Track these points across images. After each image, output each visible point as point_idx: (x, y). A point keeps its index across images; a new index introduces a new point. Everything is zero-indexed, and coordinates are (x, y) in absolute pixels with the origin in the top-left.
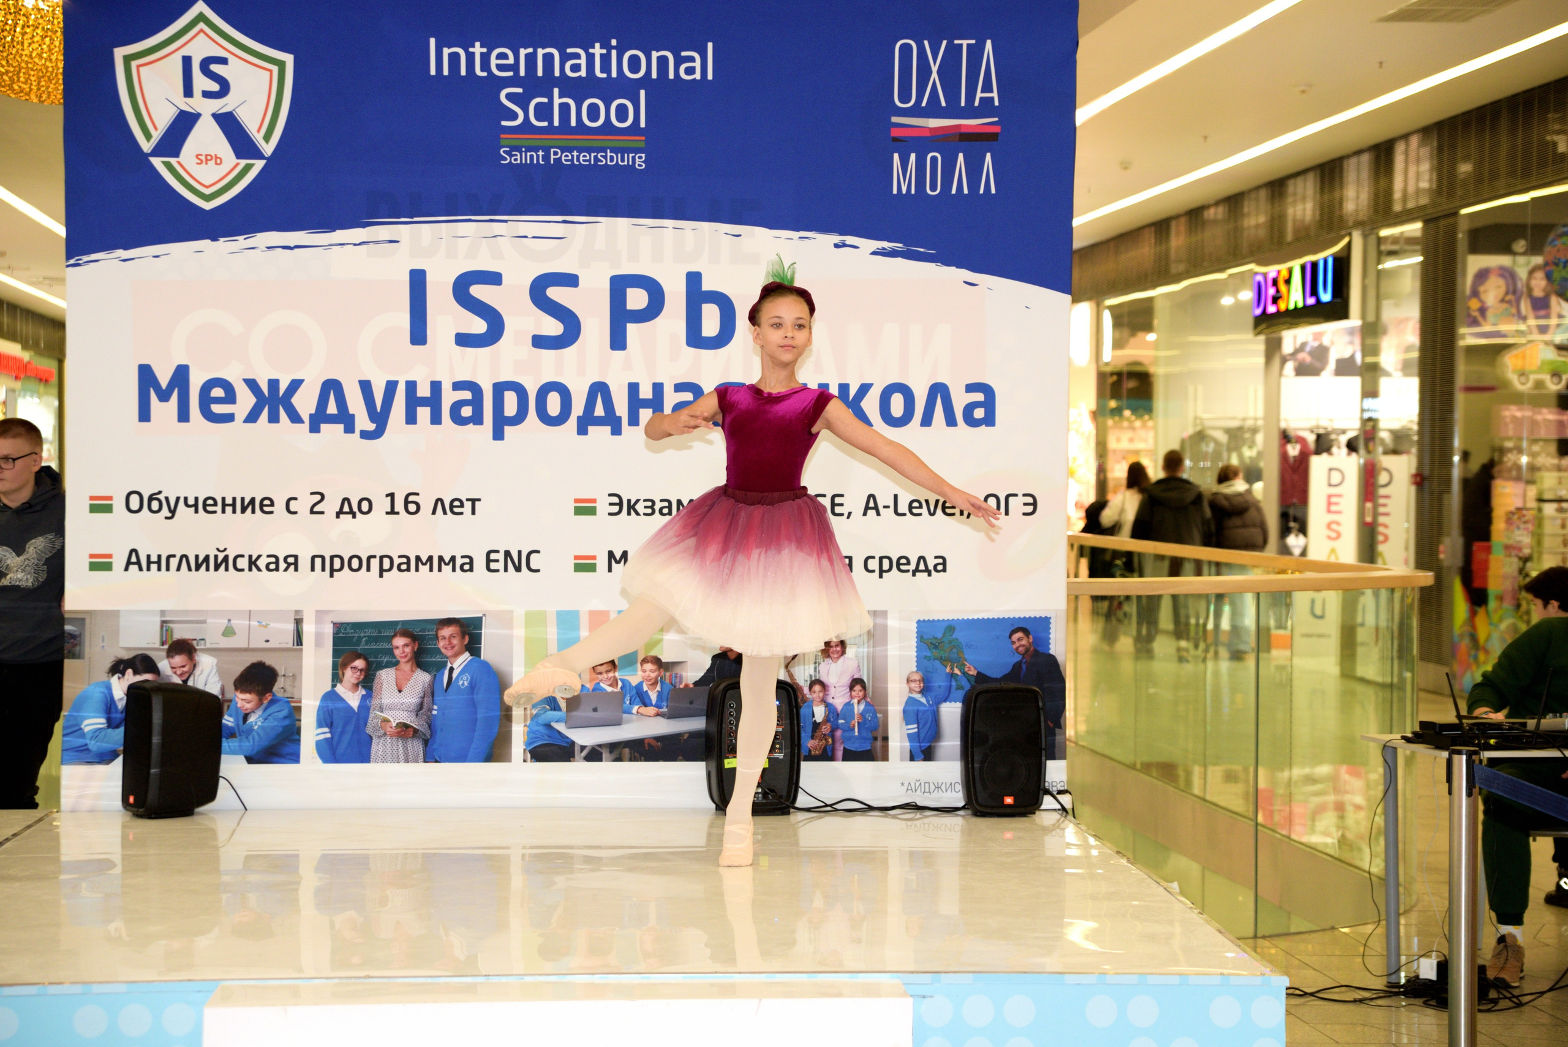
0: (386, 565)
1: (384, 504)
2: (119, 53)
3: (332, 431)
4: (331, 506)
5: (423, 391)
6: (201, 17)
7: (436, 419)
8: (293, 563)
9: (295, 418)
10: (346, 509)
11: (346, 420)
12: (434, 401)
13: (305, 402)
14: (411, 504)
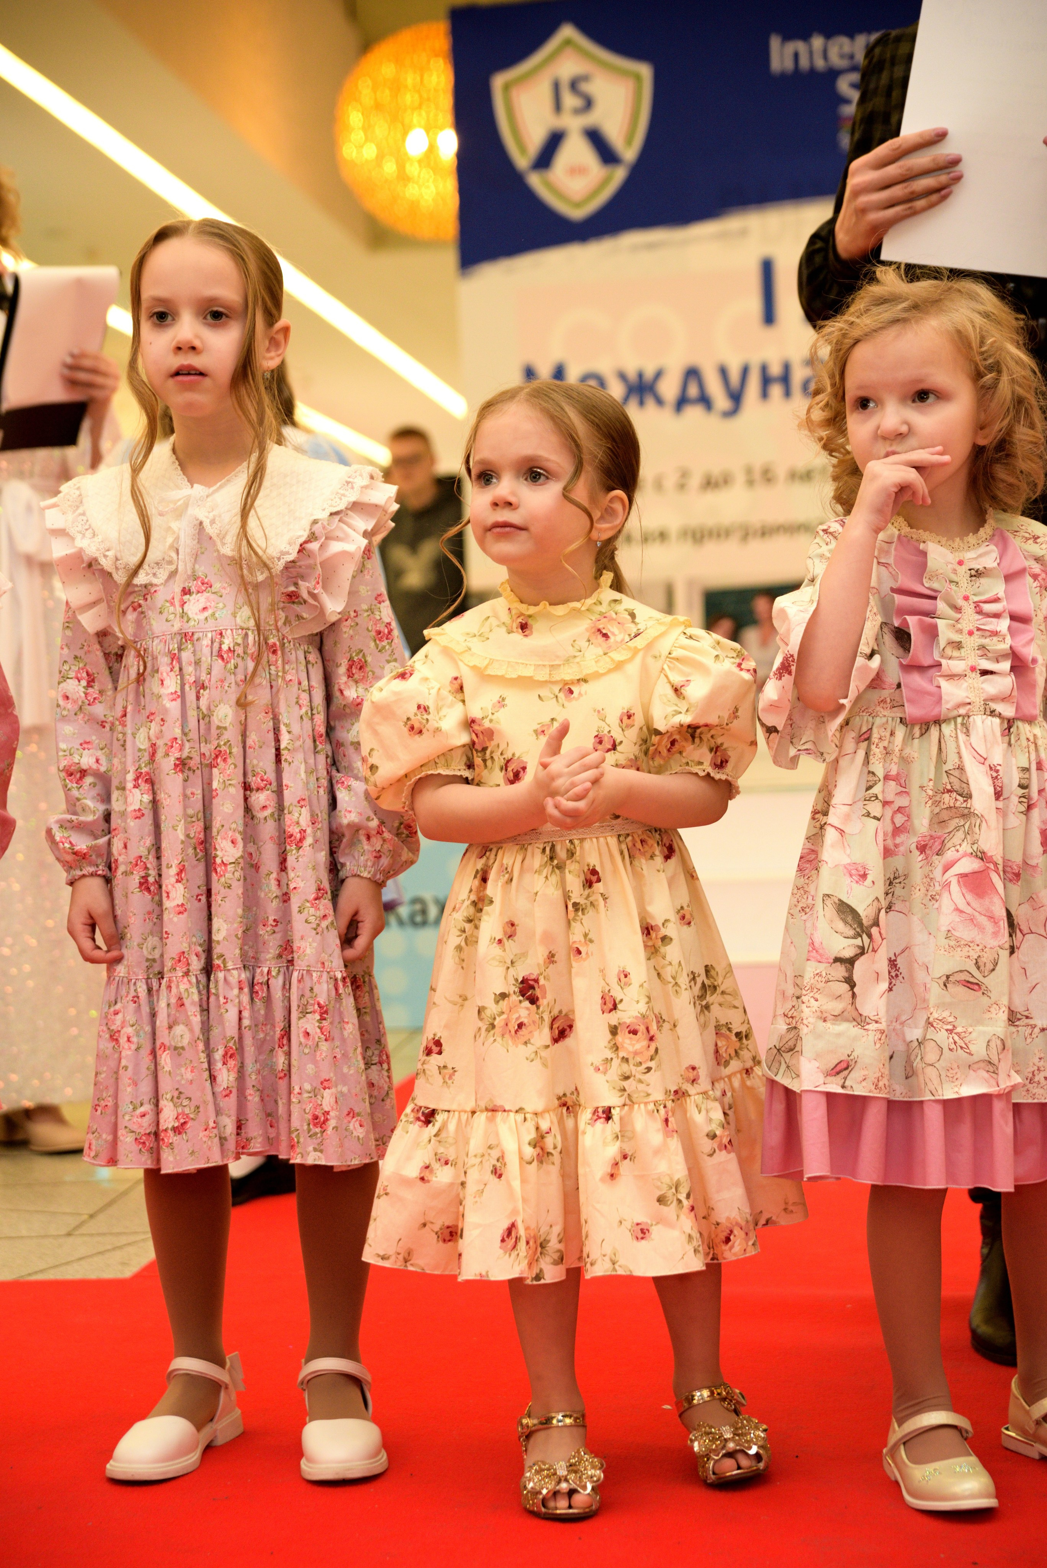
0: (747, 533)
1: (740, 478)
2: (499, 81)
3: (694, 413)
4: (695, 481)
5: (775, 370)
6: (568, 42)
7: (787, 393)
8: (663, 536)
9: (659, 401)
10: (710, 484)
11: (705, 401)
12: (785, 379)
13: (669, 388)
14: (768, 476)
